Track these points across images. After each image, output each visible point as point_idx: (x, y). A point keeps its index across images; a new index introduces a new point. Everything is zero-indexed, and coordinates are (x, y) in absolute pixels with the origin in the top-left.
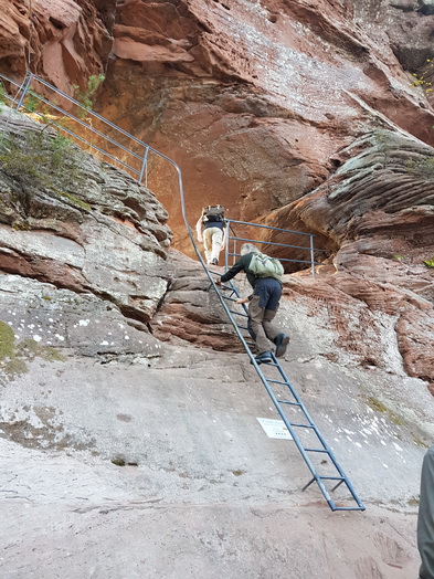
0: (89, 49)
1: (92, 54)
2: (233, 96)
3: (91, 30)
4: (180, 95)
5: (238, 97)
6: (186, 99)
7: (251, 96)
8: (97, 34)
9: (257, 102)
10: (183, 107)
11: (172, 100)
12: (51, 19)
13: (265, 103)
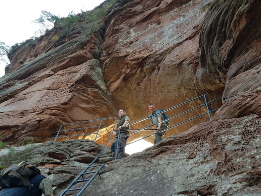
0: (92, 100)
1: (95, 100)
2: (146, 66)
3: (88, 94)
4: (136, 85)
5: (148, 65)
6: (138, 84)
7: (152, 60)
8: (91, 94)
9: (155, 59)
10: (140, 88)
11: (135, 89)
12: (62, 104)
13: (158, 56)
